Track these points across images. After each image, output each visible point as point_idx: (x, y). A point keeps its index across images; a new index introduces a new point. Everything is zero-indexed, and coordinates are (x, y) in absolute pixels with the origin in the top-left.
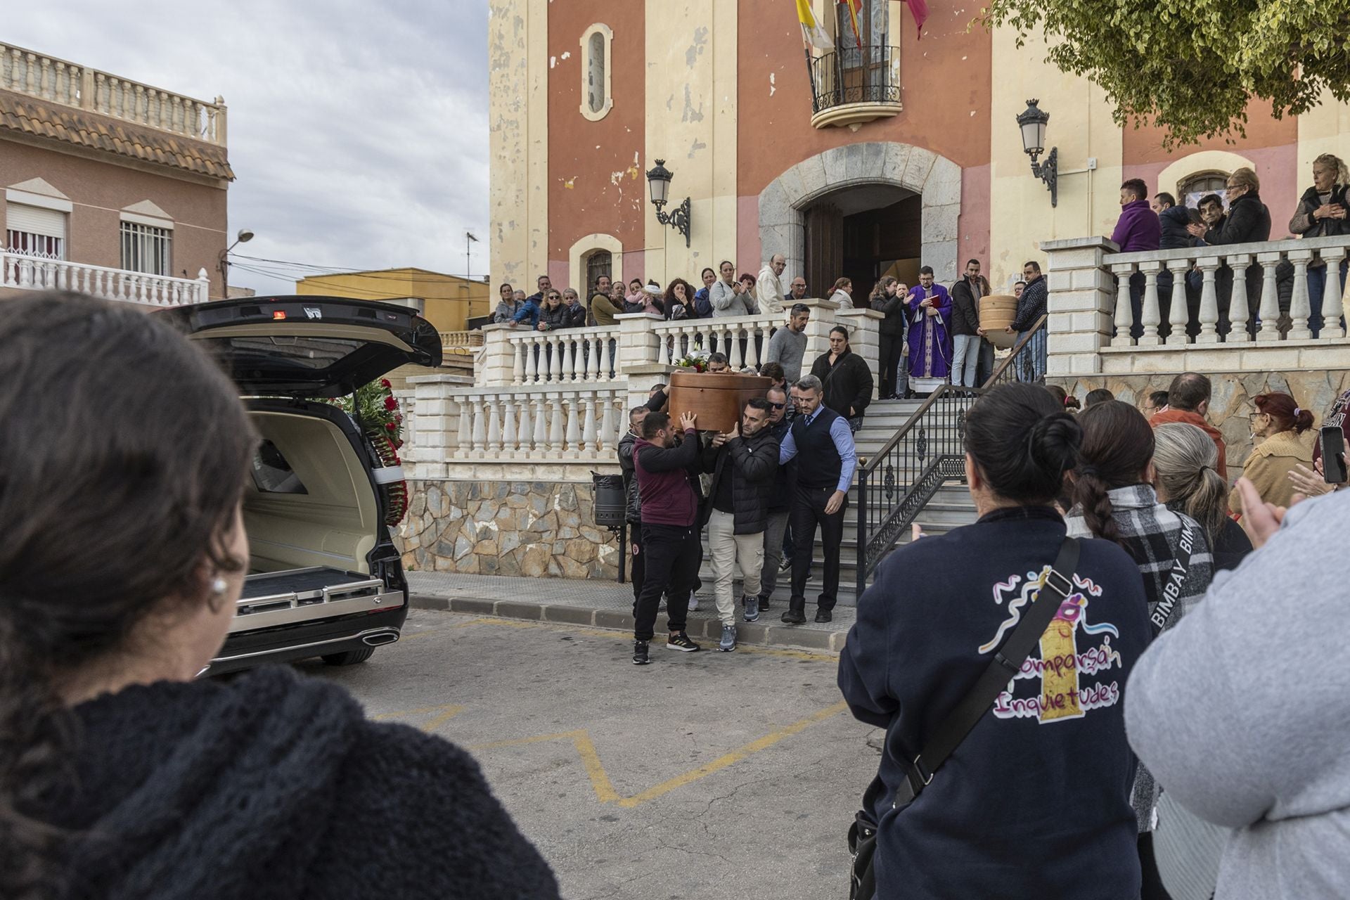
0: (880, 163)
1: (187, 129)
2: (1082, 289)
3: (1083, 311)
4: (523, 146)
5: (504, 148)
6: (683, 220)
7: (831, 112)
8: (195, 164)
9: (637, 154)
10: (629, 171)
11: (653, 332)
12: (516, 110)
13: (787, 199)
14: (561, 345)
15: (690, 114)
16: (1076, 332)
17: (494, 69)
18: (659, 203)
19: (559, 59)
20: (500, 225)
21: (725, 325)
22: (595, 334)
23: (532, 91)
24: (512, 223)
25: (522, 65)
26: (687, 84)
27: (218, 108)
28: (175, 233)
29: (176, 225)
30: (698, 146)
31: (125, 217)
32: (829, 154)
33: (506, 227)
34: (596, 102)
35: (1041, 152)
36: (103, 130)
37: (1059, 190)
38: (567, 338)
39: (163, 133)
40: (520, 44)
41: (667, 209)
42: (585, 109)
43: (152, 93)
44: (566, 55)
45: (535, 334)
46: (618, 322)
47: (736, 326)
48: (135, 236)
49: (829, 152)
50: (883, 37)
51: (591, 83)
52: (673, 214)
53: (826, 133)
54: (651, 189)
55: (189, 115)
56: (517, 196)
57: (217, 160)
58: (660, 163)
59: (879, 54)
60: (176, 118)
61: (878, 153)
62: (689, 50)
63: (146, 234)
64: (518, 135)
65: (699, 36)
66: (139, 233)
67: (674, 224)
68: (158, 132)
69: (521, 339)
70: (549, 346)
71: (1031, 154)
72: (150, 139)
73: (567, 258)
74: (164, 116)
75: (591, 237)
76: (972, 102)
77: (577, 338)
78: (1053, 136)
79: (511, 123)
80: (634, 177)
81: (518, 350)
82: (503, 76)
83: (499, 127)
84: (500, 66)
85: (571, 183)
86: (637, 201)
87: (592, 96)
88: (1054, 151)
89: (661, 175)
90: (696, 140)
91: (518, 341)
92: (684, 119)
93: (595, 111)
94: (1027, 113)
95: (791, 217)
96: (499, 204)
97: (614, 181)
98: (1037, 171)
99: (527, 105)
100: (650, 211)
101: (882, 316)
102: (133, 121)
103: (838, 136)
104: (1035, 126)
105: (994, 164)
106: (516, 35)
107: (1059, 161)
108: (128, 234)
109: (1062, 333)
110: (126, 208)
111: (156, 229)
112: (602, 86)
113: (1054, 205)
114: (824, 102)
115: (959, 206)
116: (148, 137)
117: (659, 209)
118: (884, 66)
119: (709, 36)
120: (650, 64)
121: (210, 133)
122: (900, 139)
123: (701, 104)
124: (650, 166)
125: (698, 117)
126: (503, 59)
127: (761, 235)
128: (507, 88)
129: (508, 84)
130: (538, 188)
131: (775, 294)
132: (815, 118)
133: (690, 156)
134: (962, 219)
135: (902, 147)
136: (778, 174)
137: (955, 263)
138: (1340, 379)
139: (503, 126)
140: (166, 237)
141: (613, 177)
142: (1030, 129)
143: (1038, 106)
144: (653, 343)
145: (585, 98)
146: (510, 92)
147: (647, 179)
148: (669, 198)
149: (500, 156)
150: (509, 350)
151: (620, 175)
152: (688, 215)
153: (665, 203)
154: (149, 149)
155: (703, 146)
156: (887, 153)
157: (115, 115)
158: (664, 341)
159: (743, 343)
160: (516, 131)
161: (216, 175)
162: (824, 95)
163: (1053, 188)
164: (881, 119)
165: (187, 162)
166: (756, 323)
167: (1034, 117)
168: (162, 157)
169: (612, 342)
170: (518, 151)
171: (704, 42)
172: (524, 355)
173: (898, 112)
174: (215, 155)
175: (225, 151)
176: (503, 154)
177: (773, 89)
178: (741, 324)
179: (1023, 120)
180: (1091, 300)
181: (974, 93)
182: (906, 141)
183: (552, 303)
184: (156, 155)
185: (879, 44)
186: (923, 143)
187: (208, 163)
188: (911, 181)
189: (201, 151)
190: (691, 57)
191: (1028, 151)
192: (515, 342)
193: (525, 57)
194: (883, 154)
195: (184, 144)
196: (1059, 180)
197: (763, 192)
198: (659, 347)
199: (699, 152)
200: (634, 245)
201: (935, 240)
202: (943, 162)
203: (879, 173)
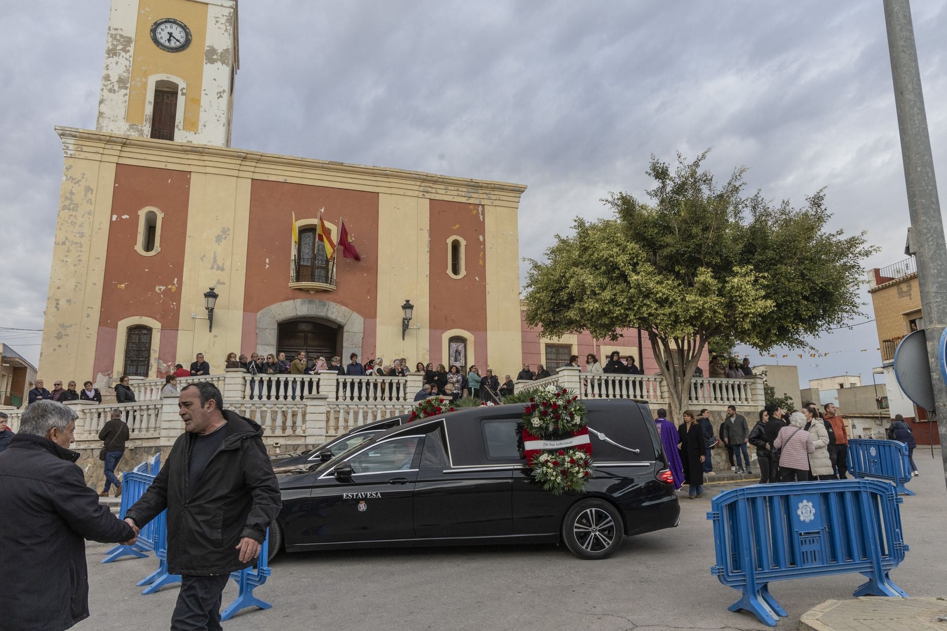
0: (325, 310)
4: (84, 258)
5: (66, 256)
7: (304, 284)
9: (176, 280)
10: (170, 287)
12: (81, 237)
13: (274, 317)
15: (216, 266)
17: (63, 210)
18: (210, 309)
19: (120, 217)
23: (95, 229)
24: (68, 301)
25: (89, 214)
26: (215, 252)
30: (221, 283)
32: (298, 301)
33: (63, 303)
37: (406, 334)
40: (89, 202)
42: (138, 250)
44: (126, 217)
49: (298, 300)
53: (296, 291)
56: (76, 286)
61: (324, 305)
62: (218, 236)
64: (81, 251)
65: (225, 231)
75: (137, 317)
76: (368, 293)
79: (76, 243)
80: (173, 291)
82: (70, 215)
83: (64, 243)
84: (69, 209)
85: (123, 285)
86: (175, 303)
88: (409, 320)
90: (219, 280)
92: (212, 268)
93: (146, 251)
95: (275, 327)
96: (58, 288)
97: (157, 290)
98: (402, 326)
99: (91, 236)
103: (302, 294)
104: (410, 310)
105: (378, 320)
106: (85, 196)
113: (404, 340)
115: (362, 334)
119: (230, 233)
120: (189, 236)
122: (335, 301)
123: (223, 264)
125: (222, 269)
126: (71, 206)
127: (257, 332)
128: (74, 223)
129: (75, 221)
132: (290, 285)
134: (364, 339)
135: (336, 305)
136: (270, 304)
139: (68, 244)
141: (157, 288)
142: (408, 311)
146: (77, 226)
149: (63, 261)
151: (163, 288)
152: (212, 316)
153: (213, 309)
156: (329, 306)
163: (404, 333)
164: (326, 291)
167: (410, 306)
170: (79, 260)
171: (228, 235)
173: (334, 290)
176: (65, 260)
177: (267, 266)
181: (369, 289)
182: (338, 302)
186: (346, 305)
188: (339, 320)
190: (218, 239)
193: (92, 209)
194: (327, 307)
196: (406, 331)
197: (260, 312)
199: (221, 286)
200: (171, 327)
201: (351, 346)
202: (355, 315)
203: (325, 314)
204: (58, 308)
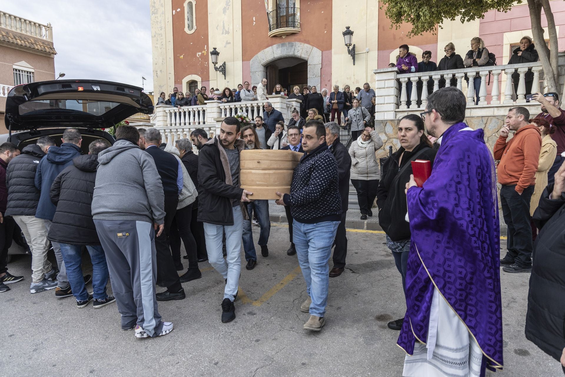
0: (293, 50)
1: (37, 35)
2: (389, 88)
3: (389, 96)
4: (164, 43)
5: (157, 44)
6: (223, 70)
7: (275, 31)
8: (41, 48)
9: (206, 46)
10: (203, 52)
11: (219, 107)
12: (161, 30)
13: (260, 62)
14: (185, 112)
15: (225, 31)
16: (387, 104)
17: (152, 15)
18: (215, 63)
19: (176, 11)
20: (157, 71)
21: (246, 105)
22: (197, 108)
23: (167, 23)
24: (161, 71)
25: (163, 13)
26: (223, 21)
27: (49, 27)
28: (35, 73)
29: (35, 71)
30: (228, 43)
31: (15, 67)
32: (275, 46)
33: (159, 72)
34: (190, 27)
35: (351, 45)
36: (4, 34)
37: (356, 59)
38: (187, 110)
39: (28, 36)
40: (162, 5)
41: (218, 66)
42: (186, 30)
43: (23, 20)
44: (179, 10)
45: (175, 108)
46: (206, 104)
47: (250, 105)
48: (19, 74)
50: (294, 4)
51: (188, 20)
52: (220, 67)
53: (274, 39)
54: (211, 58)
55: (38, 30)
56: (163, 61)
57: (49, 47)
58: (215, 49)
59: (292, 10)
60: (33, 30)
61: (292, 46)
62: (224, 8)
63: (23, 74)
64: (162, 39)
65: (227, 3)
66: (21, 73)
67: (220, 71)
68: (26, 35)
69: (170, 110)
70: (180, 113)
71: (347, 46)
72: (23, 38)
73: (182, 84)
74: (28, 29)
75: (190, 76)
76: (325, 28)
77: (190, 110)
78: (355, 40)
79: (159, 34)
80: (205, 54)
81: (168, 114)
82: (156, 17)
83: (155, 36)
84: (154, 14)
85: (182, 56)
86: (206, 63)
87: (189, 25)
88: (354, 45)
89: (215, 53)
90: (227, 41)
91: (168, 111)
92: (223, 33)
93: (190, 30)
94: (346, 31)
95: (262, 69)
96: (156, 64)
97: (198, 56)
98: (349, 52)
99: (165, 28)
100: (211, 66)
101: (301, 101)
102: (16, 31)
103: (278, 40)
104: (349, 36)
105: (333, 50)
106: (160, 2)
107: (356, 49)
108: (17, 74)
109: (381, 104)
110: (15, 64)
111: (27, 72)
112: (192, 21)
113: (354, 64)
114: (273, 27)
115: (321, 65)
116: (22, 37)
117: (215, 65)
118: (294, 15)
119: (231, 3)
120: (209, 13)
121: (46, 37)
122: (300, 41)
123: (229, 28)
124: (211, 50)
125: (228, 33)
126: (155, 11)
127: (251, 75)
128: (157, 22)
129: (158, 20)
130: (170, 58)
131: (263, 93)
132: (270, 33)
133: (225, 47)
134: (322, 69)
135: (301, 44)
136: (257, 53)
137: (319, 85)
138: (486, 120)
139: (156, 36)
140: (32, 75)
141: (197, 54)
142: (347, 37)
143: (350, 29)
144: (219, 111)
145: (186, 26)
146: (159, 23)
147: (210, 54)
148: (218, 61)
150: (165, 114)
151: (200, 53)
152: (225, 68)
153: (217, 63)
154: (22, 42)
155: (230, 43)
156: (295, 46)
157: (8, 28)
158: (223, 111)
159: (253, 111)
160: (161, 37)
161: (49, 52)
162: (273, 25)
163: (354, 58)
164: (293, 34)
165: (38, 47)
166: (257, 104)
167: (348, 33)
168: (28, 45)
169: (204, 111)
170: (162, 45)
171: (229, 6)
172: (171, 116)
173: (299, 31)
174: (49, 45)
175: (52, 44)
176: (157, 46)
177: (254, 23)
178: (252, 104)
179: (345, 34)
180: (393, 91)
181: (326, 25)
182: (302, 42)
183: (180, 96)
184: (25, 44)
185: (293, 6)
186: (308, 42)
187: (46, 48)
188: (304, 56)
189: (43, 43)
190: (224, 11)
191: (346, 45)
192: (167, 111)
193: (164, 10)
195: (36, 40)
196: (356, 56)
197: (252, 60)
198: (221, 113)
199: (228, 46)
200: (206, 78)
201: (313, 77)
202: (315, 49)
203: (293, 53)
204: (157, 76)
